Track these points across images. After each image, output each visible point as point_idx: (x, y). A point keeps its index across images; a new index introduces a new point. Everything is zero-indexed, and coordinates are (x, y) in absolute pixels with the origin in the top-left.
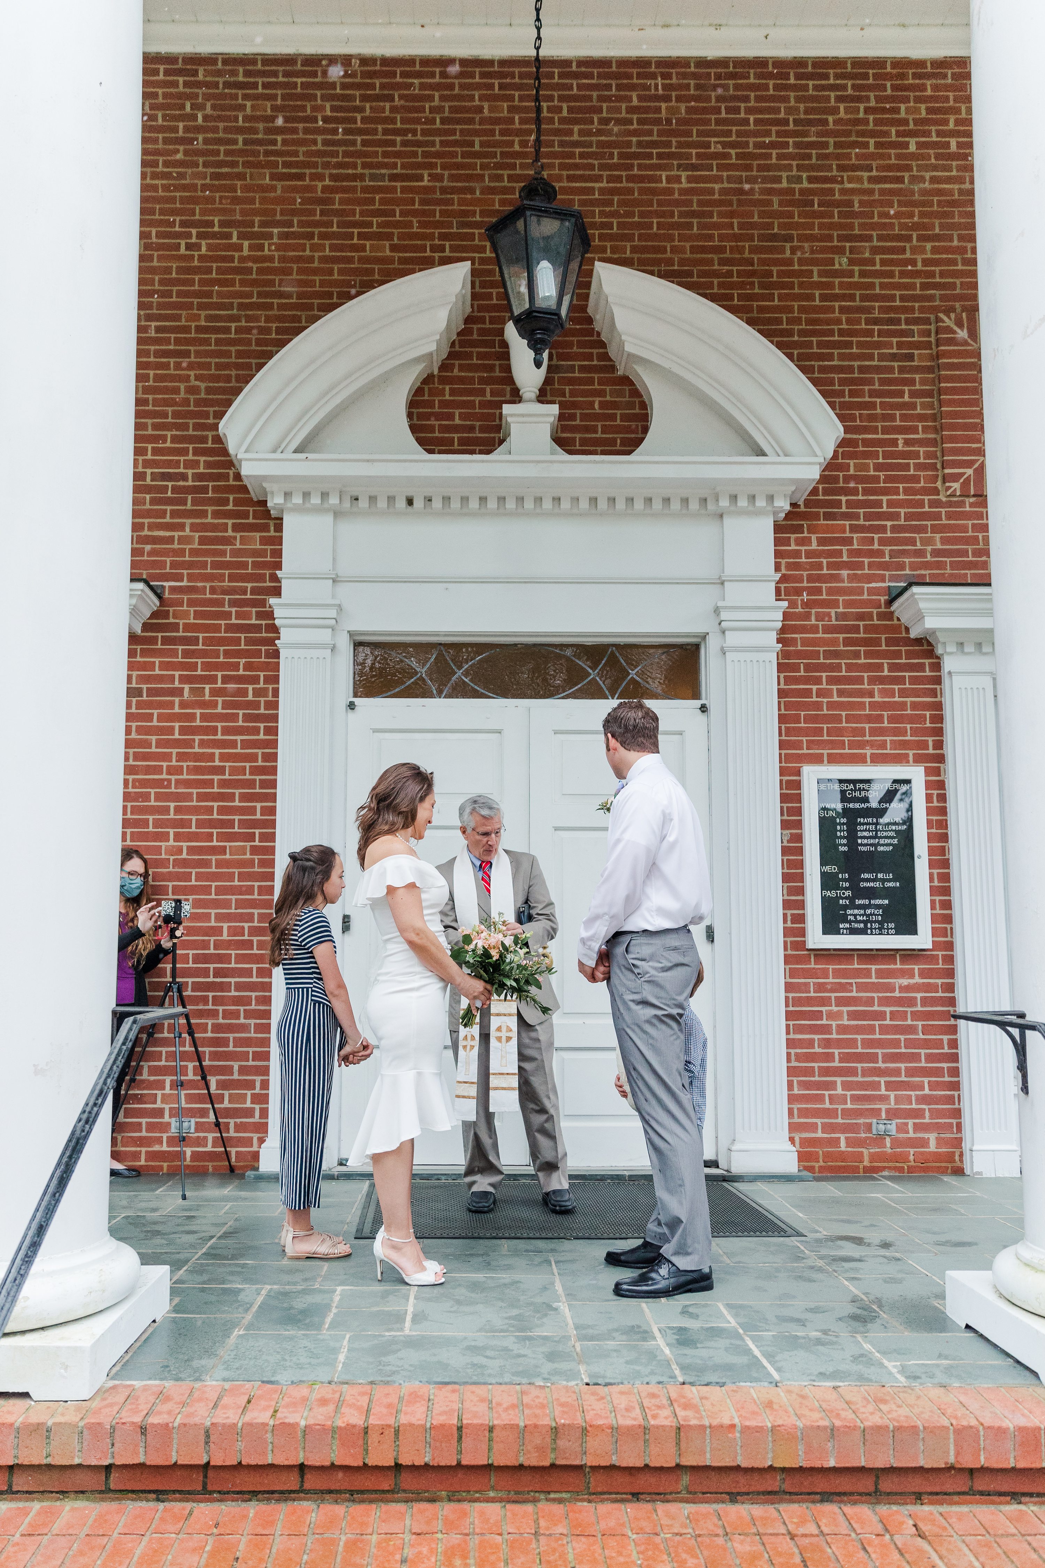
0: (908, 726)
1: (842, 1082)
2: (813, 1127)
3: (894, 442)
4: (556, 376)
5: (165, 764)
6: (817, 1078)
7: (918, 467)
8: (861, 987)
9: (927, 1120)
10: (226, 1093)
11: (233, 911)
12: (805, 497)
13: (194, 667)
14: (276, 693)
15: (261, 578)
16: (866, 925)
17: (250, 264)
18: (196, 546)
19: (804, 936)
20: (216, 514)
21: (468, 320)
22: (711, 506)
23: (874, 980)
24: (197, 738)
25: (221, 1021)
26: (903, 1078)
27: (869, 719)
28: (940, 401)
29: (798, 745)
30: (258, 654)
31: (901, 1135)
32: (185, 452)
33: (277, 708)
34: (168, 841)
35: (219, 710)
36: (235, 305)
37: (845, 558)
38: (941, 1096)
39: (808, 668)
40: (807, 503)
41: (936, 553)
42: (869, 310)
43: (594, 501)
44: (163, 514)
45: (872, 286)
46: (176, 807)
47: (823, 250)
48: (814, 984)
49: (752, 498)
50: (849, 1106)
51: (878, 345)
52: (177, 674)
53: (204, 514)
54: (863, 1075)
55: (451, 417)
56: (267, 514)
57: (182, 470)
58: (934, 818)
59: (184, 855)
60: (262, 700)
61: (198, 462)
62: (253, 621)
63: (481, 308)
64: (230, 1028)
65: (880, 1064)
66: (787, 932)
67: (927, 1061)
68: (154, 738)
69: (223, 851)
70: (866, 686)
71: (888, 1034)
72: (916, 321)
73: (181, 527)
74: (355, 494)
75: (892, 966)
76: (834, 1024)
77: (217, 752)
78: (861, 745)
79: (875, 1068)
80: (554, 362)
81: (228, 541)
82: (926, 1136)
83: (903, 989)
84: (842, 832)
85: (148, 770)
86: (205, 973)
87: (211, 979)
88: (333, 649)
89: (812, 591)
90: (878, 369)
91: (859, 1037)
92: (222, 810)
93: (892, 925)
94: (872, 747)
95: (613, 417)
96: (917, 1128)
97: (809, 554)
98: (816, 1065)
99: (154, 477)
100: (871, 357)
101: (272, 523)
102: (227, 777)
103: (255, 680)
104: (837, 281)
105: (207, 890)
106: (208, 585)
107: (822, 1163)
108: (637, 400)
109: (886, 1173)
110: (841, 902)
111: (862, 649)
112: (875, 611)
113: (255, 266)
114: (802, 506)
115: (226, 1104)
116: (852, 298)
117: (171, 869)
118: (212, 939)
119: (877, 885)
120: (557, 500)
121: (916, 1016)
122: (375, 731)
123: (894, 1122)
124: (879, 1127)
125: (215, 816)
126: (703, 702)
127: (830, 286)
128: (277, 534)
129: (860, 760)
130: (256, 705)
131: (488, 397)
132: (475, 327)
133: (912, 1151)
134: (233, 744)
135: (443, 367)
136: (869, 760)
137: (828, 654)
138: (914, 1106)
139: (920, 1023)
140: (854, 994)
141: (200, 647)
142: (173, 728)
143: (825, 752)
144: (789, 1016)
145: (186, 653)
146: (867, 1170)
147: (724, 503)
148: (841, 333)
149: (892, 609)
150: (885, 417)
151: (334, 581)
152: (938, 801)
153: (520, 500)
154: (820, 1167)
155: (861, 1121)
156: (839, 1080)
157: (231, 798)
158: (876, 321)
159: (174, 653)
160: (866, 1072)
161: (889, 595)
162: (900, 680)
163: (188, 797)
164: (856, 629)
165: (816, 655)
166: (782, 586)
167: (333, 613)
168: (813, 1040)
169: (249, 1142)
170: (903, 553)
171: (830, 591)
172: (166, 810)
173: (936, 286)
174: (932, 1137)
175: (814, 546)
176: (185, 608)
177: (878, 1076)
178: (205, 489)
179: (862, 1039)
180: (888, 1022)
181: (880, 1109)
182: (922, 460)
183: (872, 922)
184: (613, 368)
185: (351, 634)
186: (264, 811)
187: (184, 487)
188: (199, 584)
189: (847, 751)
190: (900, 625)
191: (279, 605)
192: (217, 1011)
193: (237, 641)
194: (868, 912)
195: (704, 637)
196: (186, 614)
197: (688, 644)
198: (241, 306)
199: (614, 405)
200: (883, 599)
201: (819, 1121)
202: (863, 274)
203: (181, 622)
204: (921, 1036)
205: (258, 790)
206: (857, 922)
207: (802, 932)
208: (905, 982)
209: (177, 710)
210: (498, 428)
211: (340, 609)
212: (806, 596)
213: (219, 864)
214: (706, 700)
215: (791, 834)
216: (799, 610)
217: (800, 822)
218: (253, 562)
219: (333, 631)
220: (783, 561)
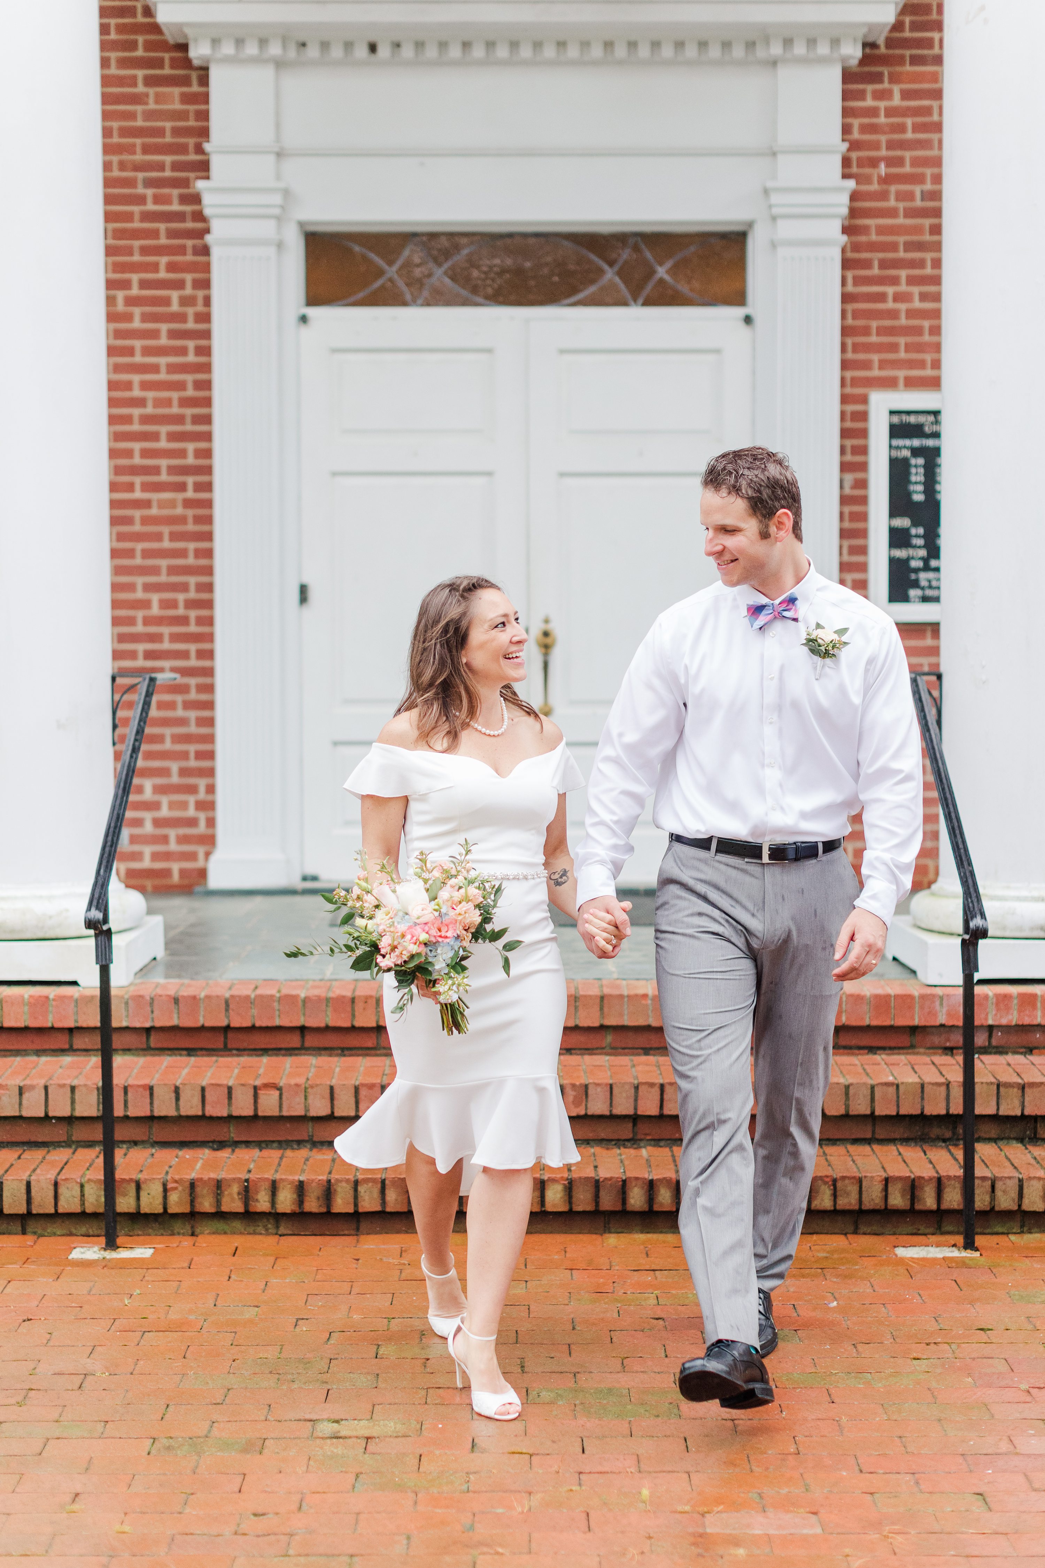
10: (164, 799)
11: (164, 579)
12: (882, 36)
14: (207, 301)
15: (182, 149)
22: (760, 53)
29: (866, 365)
30: (182, 250)
33: (209, 321)
35: (137, 324)
37: (936, 118)
40: (890, 43)
43: (609, 45)
49: (812, 44)
56: (187, 63)
60: (191, 311)
62: (175, 208)
64: (164, 722)
69: (147, 504)
74: (302, 39)
81: (136, 99)
84: (917, 476)
88: (280, 246)
89: (892, 162)
92: (145, 453)
97: (890, 112)
102: (150, 410)
103: (179, 285)
105: (130, 553)
106: (115, 159)
110: (912, 563)
114: (880, 47)
115: (164, 812)
120: (562, 45)
122: (335, 351)
125: (137, 460)
126: (748, 310)
128: (203, 90)
130: (183, 317)
134: (155, 369)
141: (109, 241)
143: (901, 374)
147: (776, 50)
151: (278, 155)
153: (515, 45)
157: (155, 437)
165: (894, 247)
166: (854, 155)
167: (277, 199)
169: (193, 856)
171: (915, 162)
175: (897, 101)
185: (301, 224)
186: (199, 453)
191: (208, 188)
193: (155, 234)
195: (751, 224)
197: (731, 233)
205: (189, 428)
206: (932, 588)
211: (286, 193)
212: (883, 169)
213: (145, 521)
214: (752, 308)
215: (855, 479)
216: (875, 187)
217: (866, 463)
218: (171, 127)
219: (279, 221)
220: (856, 122)
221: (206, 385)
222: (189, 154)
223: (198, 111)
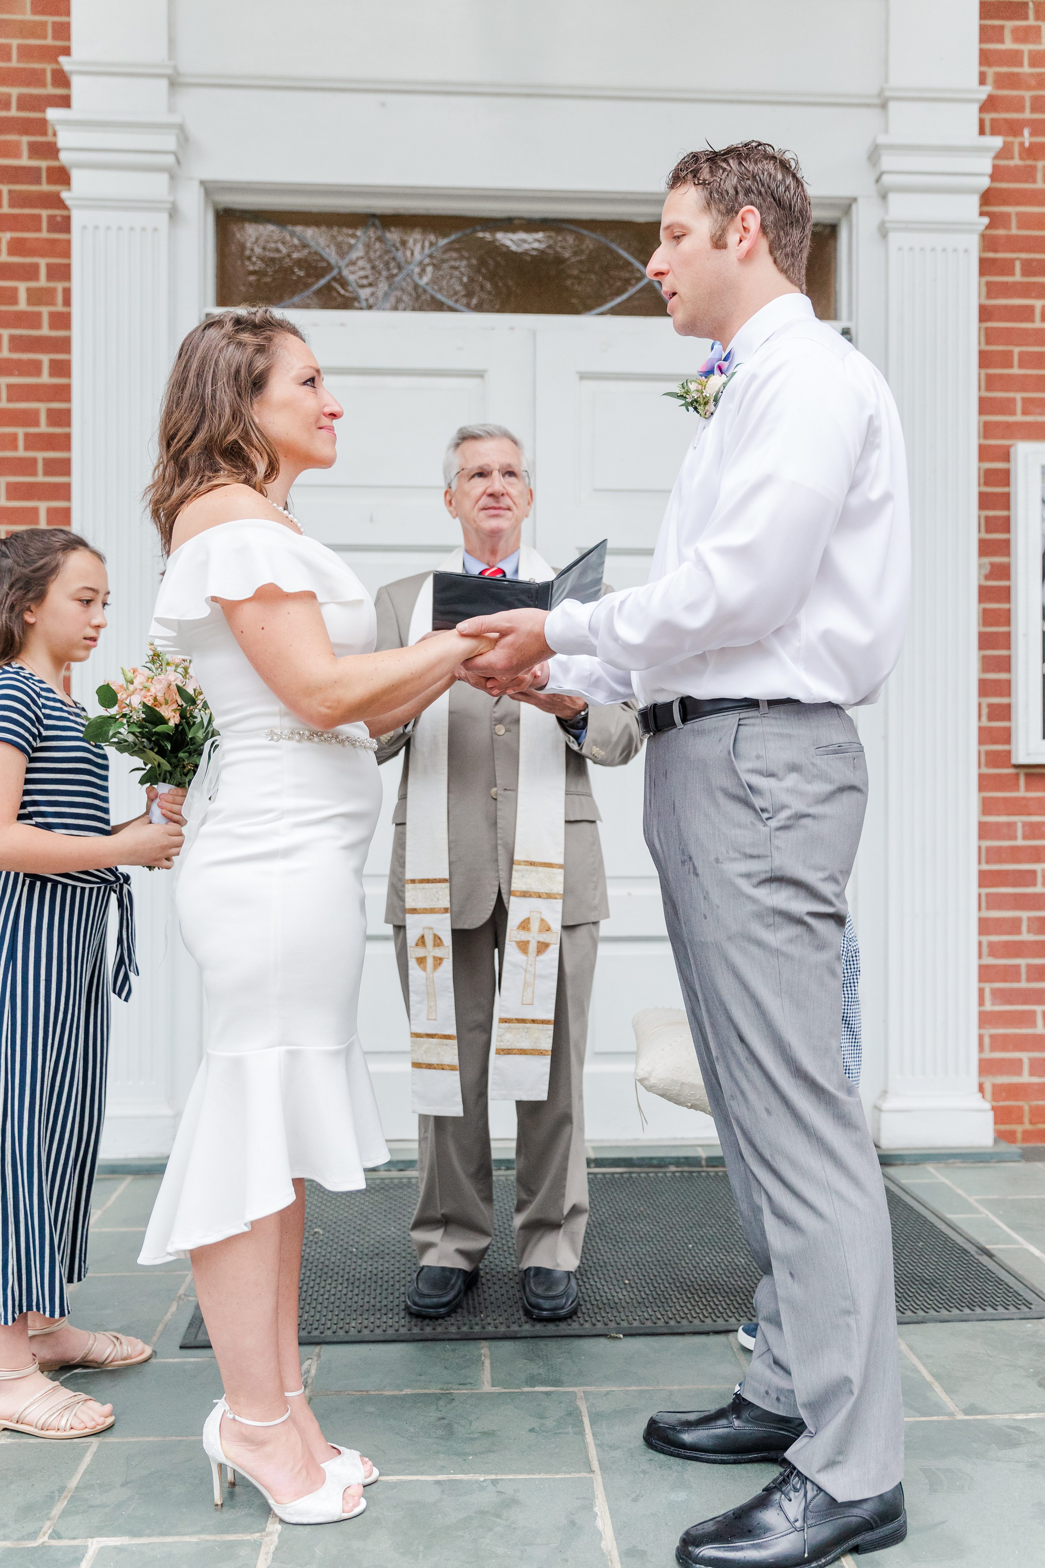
2: (1015, 1067)
6: (1023, 985)
14: (66, 297)
15: (35, 78)
19: (1008, 742)
29: (1006, 407)
30: (34, 223)
33: (68, 326)
39: (1028, 268)
48: (1025, 824)
60: (43, 310)
62: (24, 161)
66: (985, 735)
88: (173, 213)
89: (1039, 128)
97: (1037, 59)
98: (1022, 962)
103: (30, 273)
107: (1027, 1126)
126: (844, 324)
130: (34, 320)
144: (985, 879)
151: (175, 83)
154: (1025, 1132)
166: (988, 117)
167: (169, 142)
168: (1020, 920)
175: (1044, 44)
185: (209, 188)
191: (67, 123)
195: (847, 206)
201: (1025, 1056)
205: (40, 479)
207: (1006, 736)
211: (184, 136)
212: (1027, 137)
214: (850, 318)
215: (992, 565)
216: (1016, 162)
217: (1007, 542)
218: (19, 47)
219: (172, 177)
220: (991, 71)
221: (62, 418)
222: (44, 85)
223: (54, 23)
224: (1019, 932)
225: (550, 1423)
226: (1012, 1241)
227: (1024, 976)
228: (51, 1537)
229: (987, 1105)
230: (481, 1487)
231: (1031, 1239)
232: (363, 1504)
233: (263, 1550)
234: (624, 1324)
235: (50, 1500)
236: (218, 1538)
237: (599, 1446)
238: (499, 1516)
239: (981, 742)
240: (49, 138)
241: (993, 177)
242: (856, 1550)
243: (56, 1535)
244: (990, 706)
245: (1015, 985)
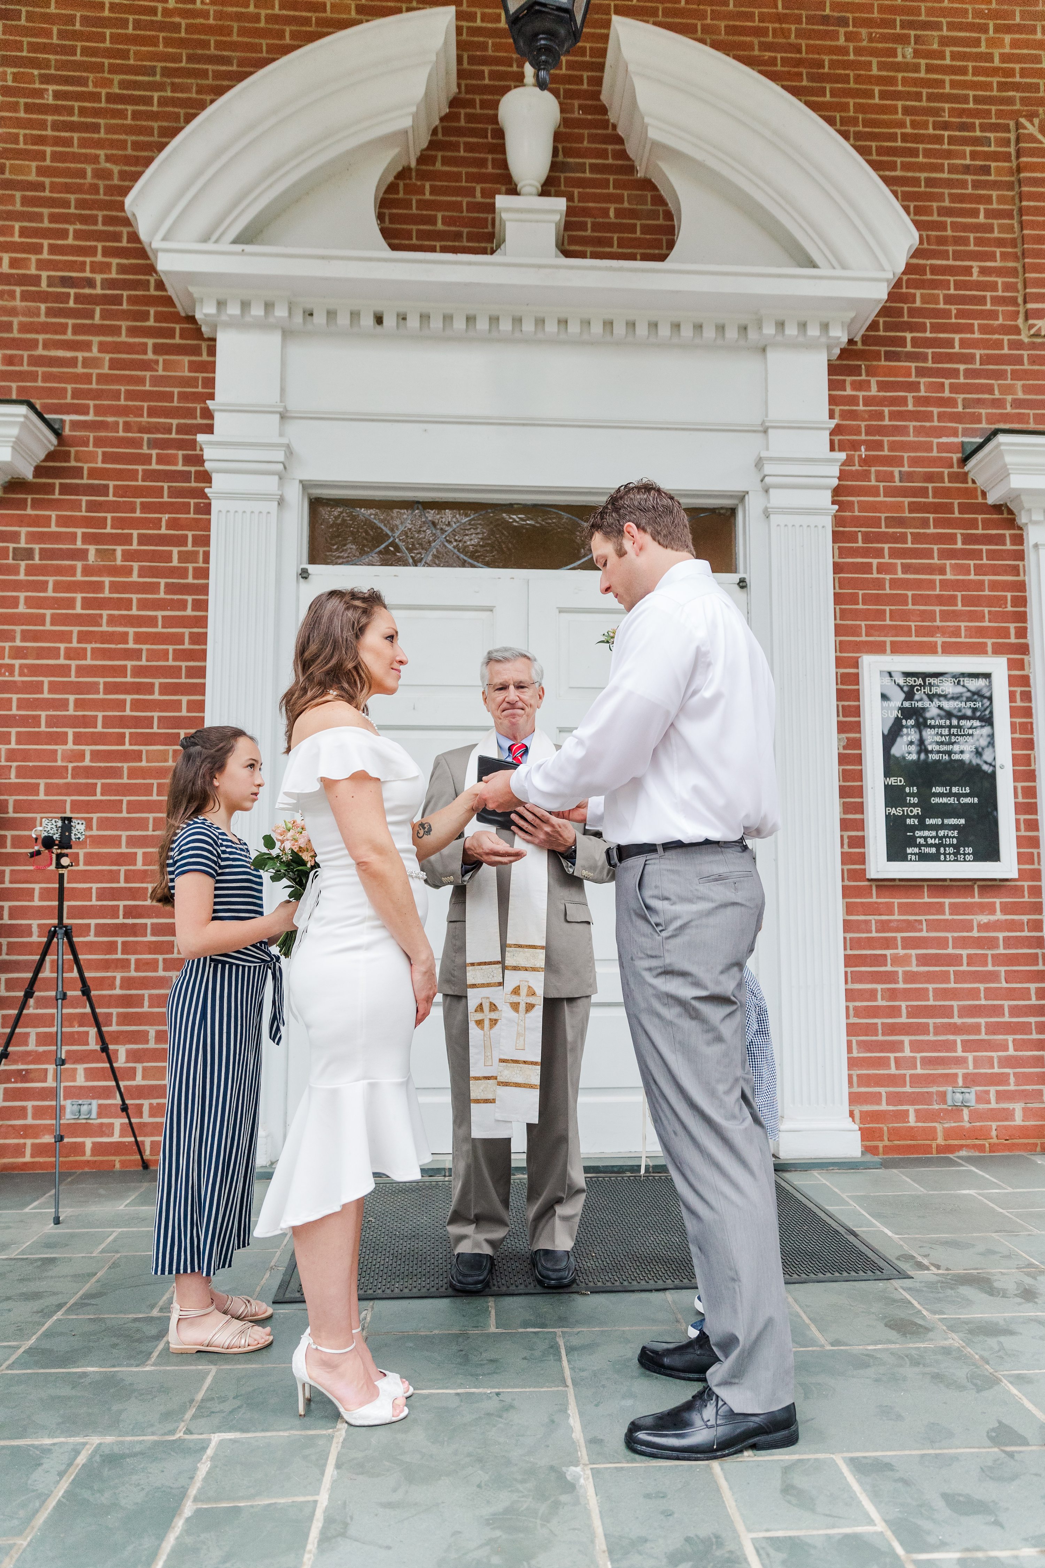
0: (986, 610)
1: (911, 1042)
2: (875, 1098)
3: (968, 271)
4: (562, 175)
5: (62, 646)
6: (880, 1038)
7: (996, 300)
8: (933, 926)
9: (1012, 1087)
10: (139, 1067)
11: (150, 833)
12: (862, 332)
13: (102, 523)
14: (206, 558)
15: (191, 413)
16: (938, 850)
17: (177, 19)
18: (106, 370)
19: (864, 863)
20: (132, 331)
21: (454, 103)
22: (752, 335)
23: (947, 916)
24: (105, 613)
25: (133, 974)
26: (983, 1036)
27: (940, 600)
28: (1021, 223)
29: (855, 631)
30: (185, 508)
31: (981, 1106)
32: (92, 251)
33: (207, 577)
34: (66, 743)
35: (135, 578)
36: (158, 70)
37: (910, 407)
38: (1029, 1057)
39: (867, 538)
40: (865, 339)
41: (1017, 403)
42: (937, 112)
43: (609, 324)
44: (63, 329)
45: (940, 83)
46: (76, 701)
47: (884, 38)
48: (877, 921)
49: (803, 326)
50: (919, 1071)
51: (949, 154)
52: (79, 531)
53: (116, 331)
54: (936, 1034)
55: (432, 221)
56: (197, 333)
57: (88, 274)
58: (1018, 720)
59: (87, 762)
60: (190, 566)
61: (109, 265)
62: (180, 467)
63: (470, 89)
64: (144, 983)
65: (956, 1020)
66: (846, 858)
67: (1012, 1015)
68: (48, 613)
69: (137, 756)
70: (936, 561)
71: (965, 982)
72: (995, 128)
73: (87, 346)
74: (309, 306)
75: (969, 900)
76: (900, 970)
77: (131, 631)
78: (930, 631)
79: (950, 1024)
80: (561, 158)
81: (145, 365)
82: (1010, 1106)
83: (982, 927)
84: (909, 736)
85: (41, 653)
86: (113, 912)
87: (121, 920)
88: (281, 502)
89: (871, 445)
90: (949, 183)
91: (931, 986)
92: (136, 705)
93: (969, 850)
94: (943, 634)
95: (632, 229)
96: (1000, 1096)
97: (868, 401)
98: (879, 1021)
99: (51, 281)
100: (939, 168)
101: (204, 345)
102: (144, 662)
103: (181, 541)
104: (900, 75)
105: (116, 806)
106: (121, 420)
107: (886, 1143)
108: (661, 209)
109: (963, 1153)
110: (908, 821)
111: (931, 516)
112: (946, 471)
113: (184, 22)
114: (859, 343)
115: (139, 1081)
116: (918, 97)
117: (69, 780)
118: (123, 869)
119: (952, 800)
120: (563, 322)
121: (998, 960)
123: (973, 1090)
124: (954, 1096)
125: (128, 712)
126: (740, 575)
127: (892, 81)
128: (211, 359)
129: (929, 649)
130: (183, 573)
131: (479, 198)
132: (462, 111)
133: (994, 1125)
134: (152, 621)
135: (422, 159)
136: (939, 649)
137: (890, 522)
138: (996, 1070)
139: (1003, 969)
140: (924, 934)
141: (111, 498)
142: (73, 600)
143: (888, 639)
144: (849, 961)
145: (92, 506)
146: (940, 1149)
147: (769, 330)
148: (905, 137)
149: (966, 469)
150: (957, 241)
151: (284, 417)
152: (1022, 700)
153: (517, 321)
154: (885, 1147)
155: (934, 1089)
156: (906, 1039)
157: (149, 689)
158: (946, 126)
159: (76, 506)
160: (940, 1029)
161: (963, 452)
162: (977, 554)
163: (92, 688)
164: (924, 492)
165: (876, 522)
166: (836, 438)
167: (280, 456)
168: (876, 990)
170: (979, 402)
171: (893, 446)
172: (64, 705)
173: (1016, 87)
174: (1018, 1108)
175: (874, 391)
176: (91, 448)
177: (953, 1034)
178: (117, 300)
179: (935, 990)
180: (964, 968)
181: (956, 1075)
182: (1000, 293)
183: (945, 846)
184: (631, 169)
185: (305, 486)
187: (91, 295)
188: (110, 419)
189: (914, 639)
190: (976, 489)
191: (210, 443)
192: (128, 961)
193: (159, 492)
194: (941, 833)
195: (742, 497)
196: (92, 457)
197: (722, 508)
198: (166, 72)
199: (633, 214)
200: (956, 457)
201: (883, 1090)
202: (930, 69)
203: (86, 466)
204: (1004, 985)
205: (183, 680)
206: (928, 845)
207: (862, 859)
208: (984, 918)
209: (79, 577)
210: (491, 237)
211: (289, 451)
212: (863, 452)
213: (133, 774)
214: (745, 572)
215: (848, 738)
216: (857, 467)
217: (858, 724)
218: (179, 393)
219: (280, 478)
220: (837, 409)
221: (201, 639)
222: (196, 418)
223: (203, 378)
224: (876, 1000)
225: (537, 1353)
226: (872, 1225)
227: (880, 1031)
228: (185, 1433)
229: (856, 1127)
230: (488, 1397)
231: (885, 1224)
232: (406, 1411)
233: (335, 1440)
234: (591, 1284)
235: (183, 1409)
236: (303, 1433)
237: (572, 1369)
238: (501, 1417)
239: (843, 863)
240: (198, 452)
241: (840, 479)
242: (754, 1447)
243: (188, 1432)
244: (849, 837)
245: (874, 1038)
